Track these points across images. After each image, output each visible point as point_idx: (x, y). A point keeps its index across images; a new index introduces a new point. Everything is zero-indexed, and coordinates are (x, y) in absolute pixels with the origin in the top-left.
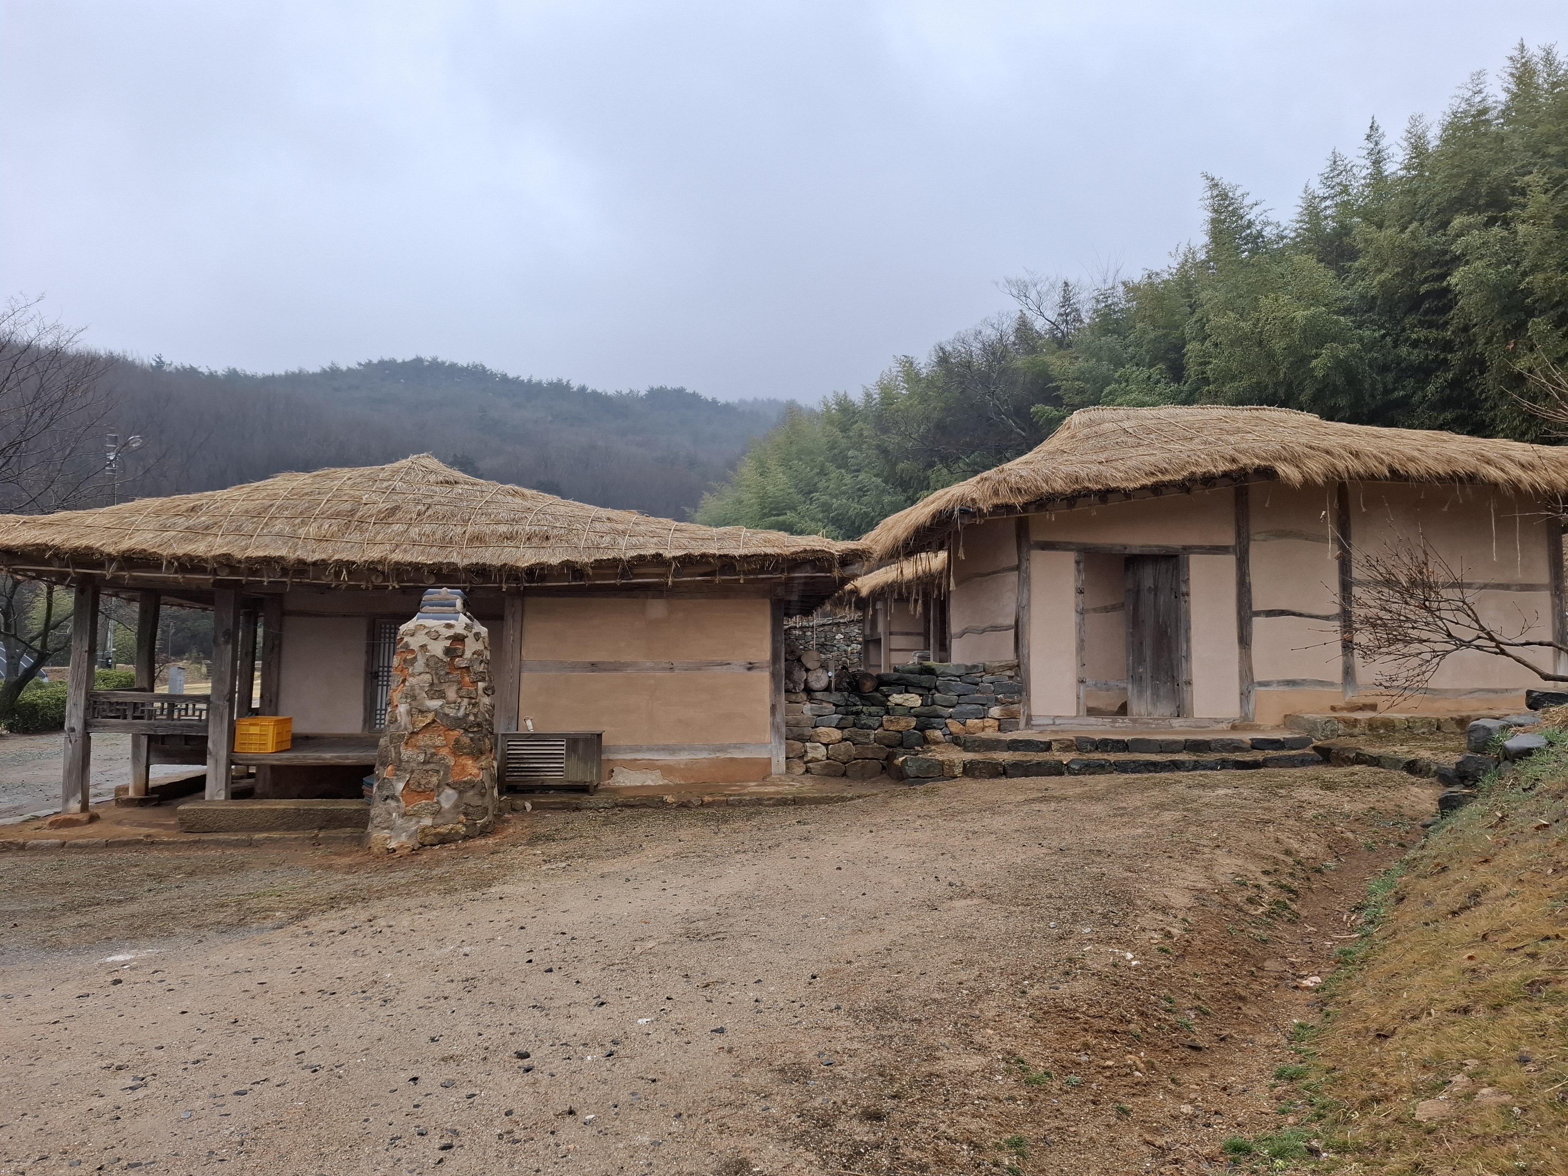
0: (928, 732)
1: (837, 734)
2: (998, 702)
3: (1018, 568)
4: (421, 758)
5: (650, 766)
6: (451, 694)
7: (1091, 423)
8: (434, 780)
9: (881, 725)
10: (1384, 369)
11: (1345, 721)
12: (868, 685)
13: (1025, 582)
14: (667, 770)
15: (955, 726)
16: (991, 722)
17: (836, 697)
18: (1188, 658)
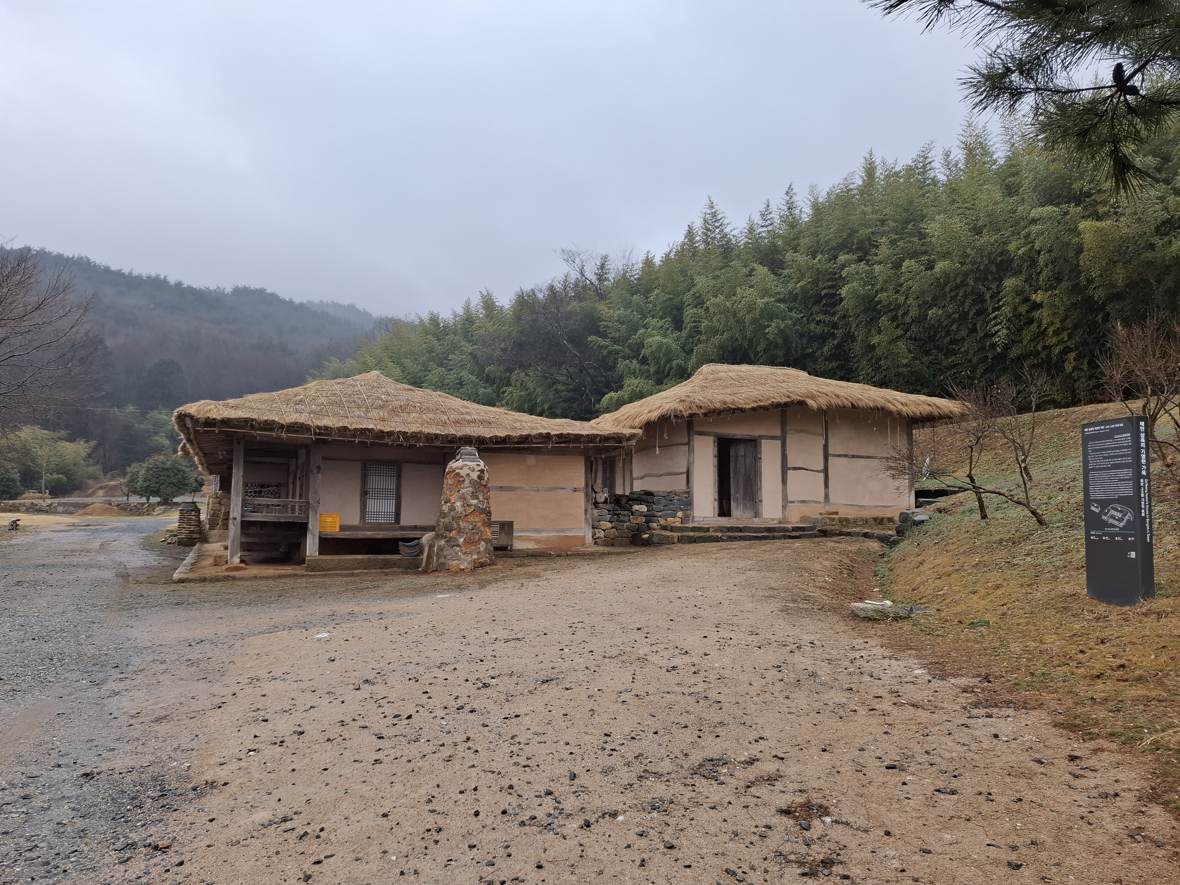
0: (650, 524)
1: (609, 525)
2: (681, 509)
3: (688, 444)
4: (470, 527)
5: (529, 539)
6: (481, 498)
7: (712, 372)
8: (477, 537)
9: (629, 520)
10: (802, 336)
11: (830, 519)
12: (624, 500)
13: (691, 451)
14: (537, 541)
15: (662, 522)
16: (678, 519)
17: (609, 506)
18: (760, 489)
